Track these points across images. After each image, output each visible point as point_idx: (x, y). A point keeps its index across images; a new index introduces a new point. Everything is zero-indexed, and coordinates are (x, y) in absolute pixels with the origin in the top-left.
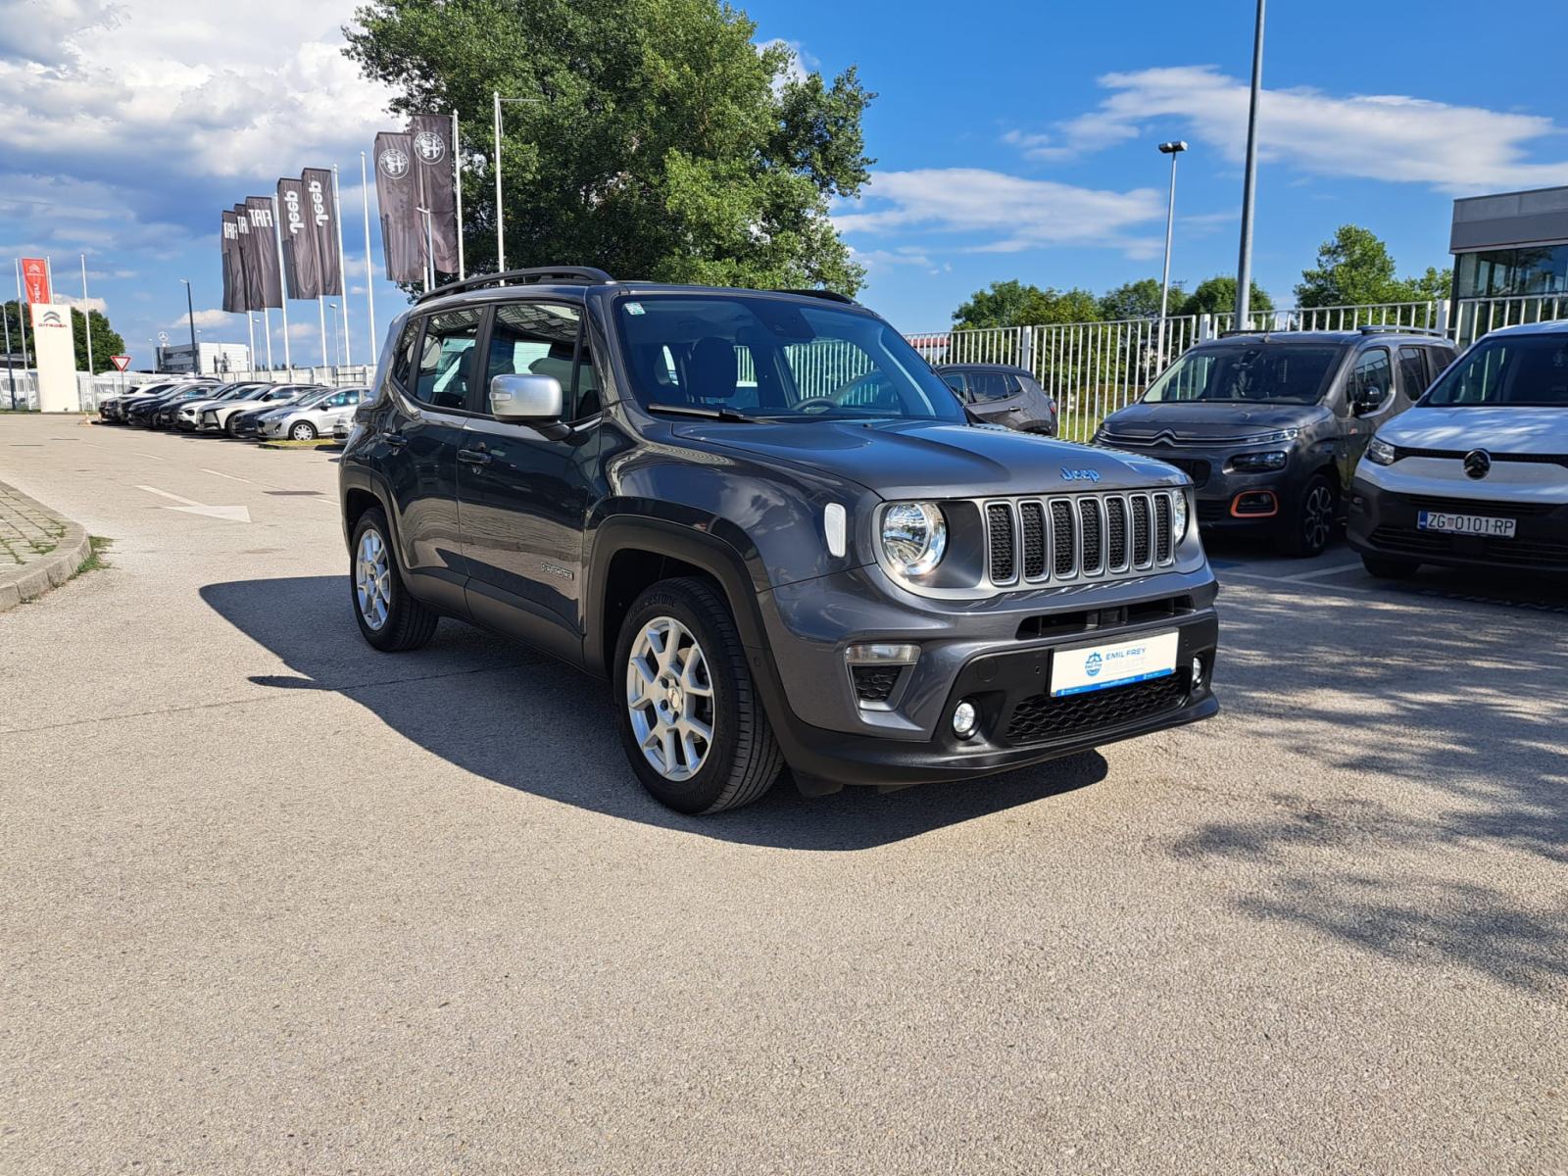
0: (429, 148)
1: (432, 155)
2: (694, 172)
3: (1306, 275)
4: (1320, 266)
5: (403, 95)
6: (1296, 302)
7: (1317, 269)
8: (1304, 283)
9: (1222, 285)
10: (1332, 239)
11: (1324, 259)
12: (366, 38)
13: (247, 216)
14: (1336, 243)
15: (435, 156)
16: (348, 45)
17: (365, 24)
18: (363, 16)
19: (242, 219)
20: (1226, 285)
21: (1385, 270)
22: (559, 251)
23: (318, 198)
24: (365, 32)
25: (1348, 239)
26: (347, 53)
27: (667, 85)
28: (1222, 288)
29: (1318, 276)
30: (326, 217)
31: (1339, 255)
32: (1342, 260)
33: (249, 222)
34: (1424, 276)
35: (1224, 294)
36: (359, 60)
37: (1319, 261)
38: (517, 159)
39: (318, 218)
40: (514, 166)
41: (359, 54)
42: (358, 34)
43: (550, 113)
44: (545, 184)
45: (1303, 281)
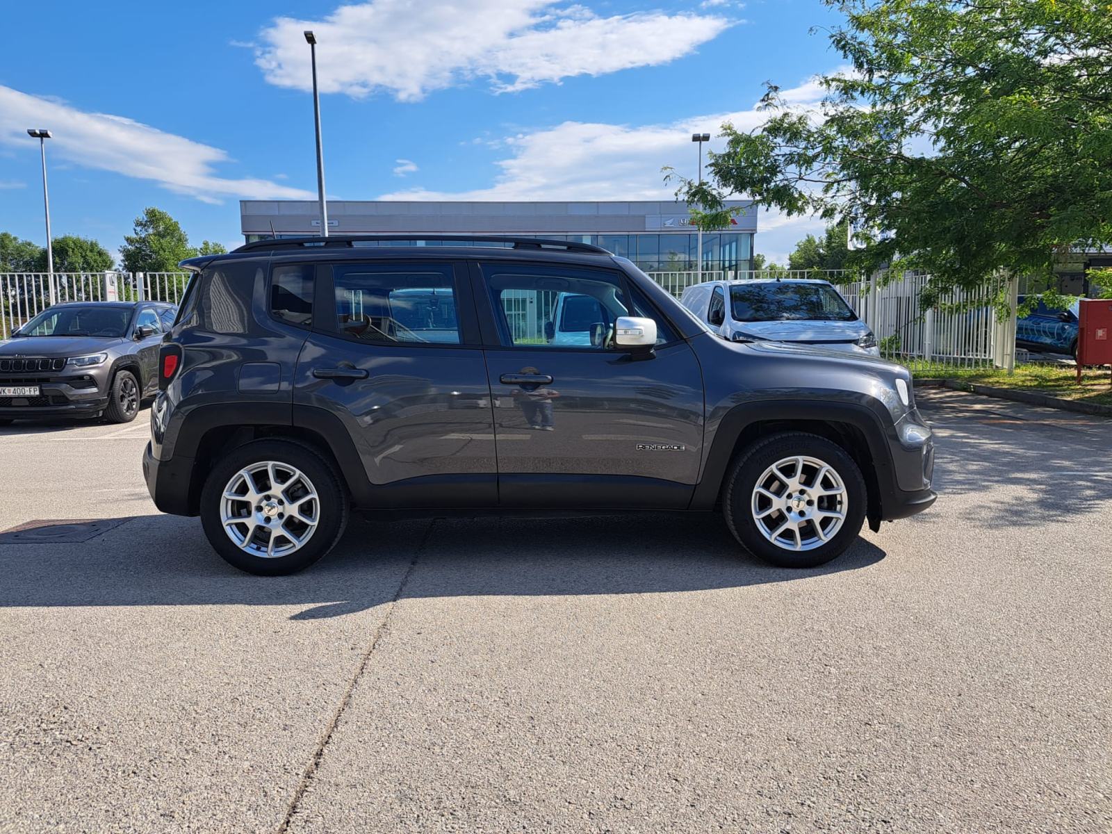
3: (128, 239)
4: (137, 234)
6: (123, 258)
7: (134, 236)
8: (127, 245)
9: (71, 242)
10: (142, 217)
11: (138, 229)
14: (146, 219)
20: (73, 242)
21: (181, 240)
25: (153, 218)
28: (72, 245)
29: (137, 241)
31: (149, 227)
32: (151, 231)
34: (202, 246)
35: (74, 249)
37: (135, 230)
45: (126, 243)
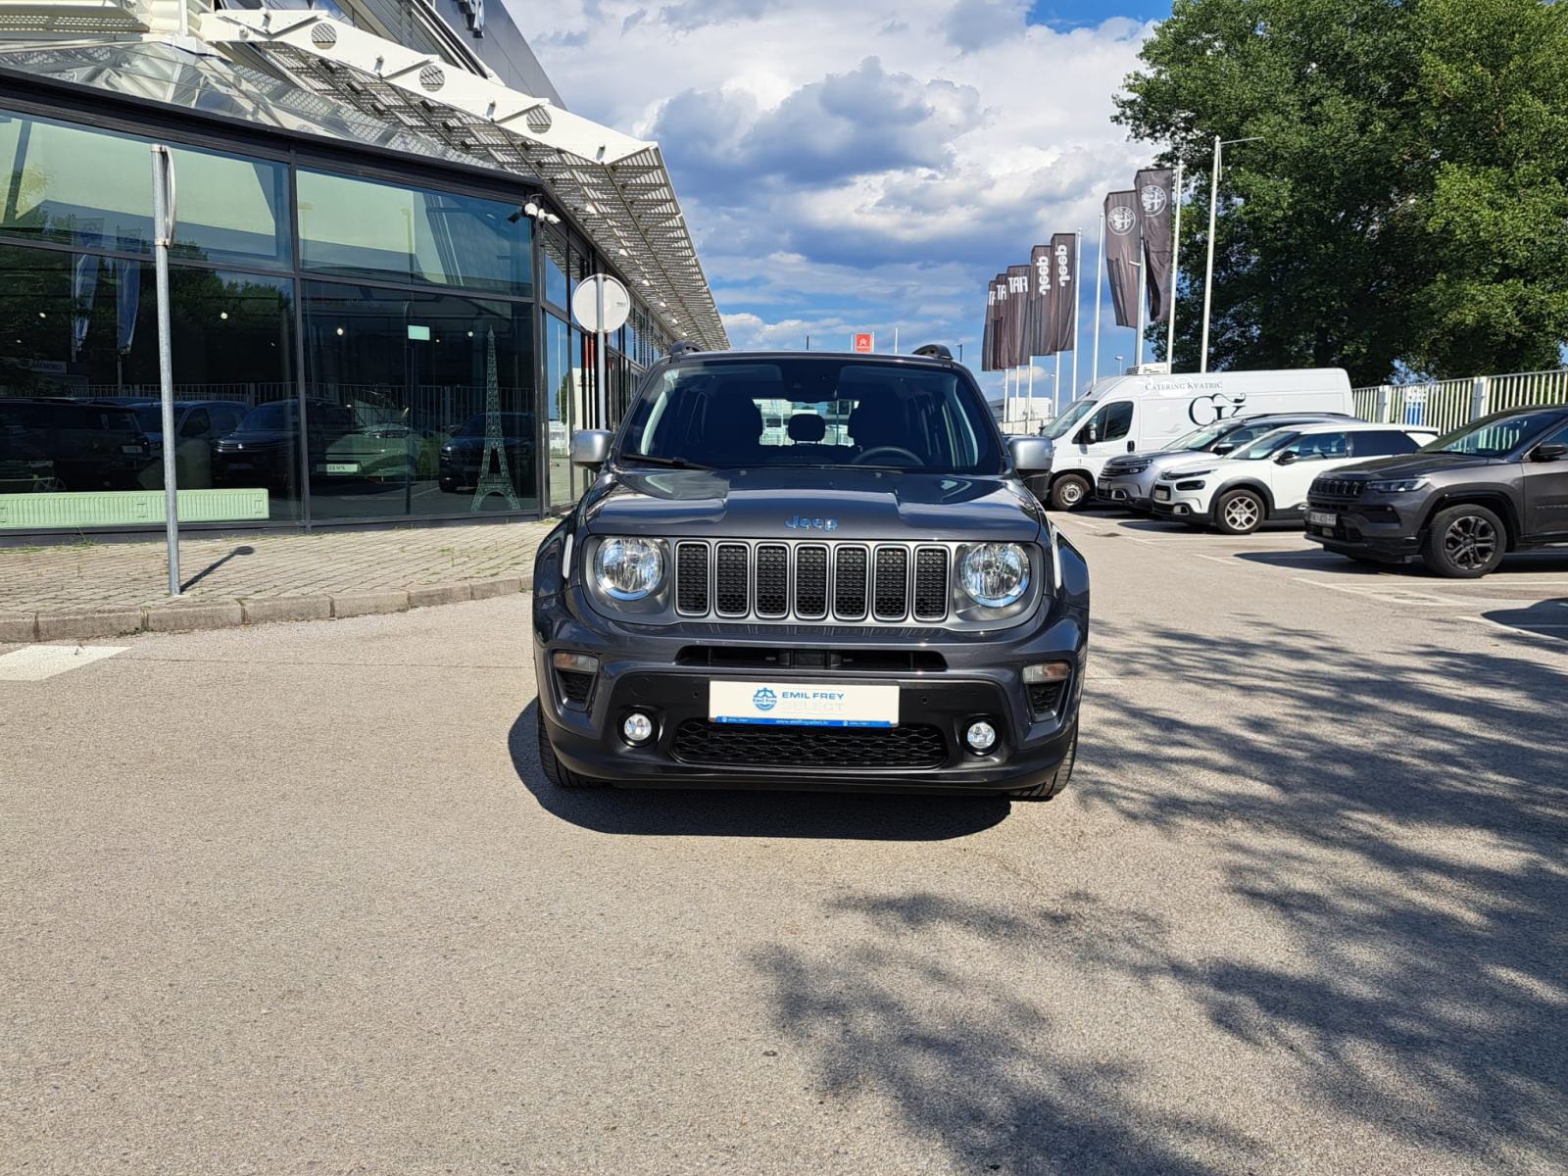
0: (1150, 201)
1: (1153, 207)
2: (1473, 184)
5: (1169, 149)
12: (1134, 102)
13: (1007, 283)
15: (1156, 208)
16: (1117, 111)
17: (1131, 88)
18: (1131, 81)
19: (1002, 288)
22: (1311, 287)
23: (1063, 261)
24: (1133, 96)
26: (1116, 119)
27: (1449, 93)
30: (1068, 278)
33: (1008, 289)
36: (1127, 123)
38: (1267, 198)
39: (1061, 279)
40: (1264, 205)
41: (1127, 118)
42: (1125, 99)
43: (1310, 144)
44: (1297, 219)
